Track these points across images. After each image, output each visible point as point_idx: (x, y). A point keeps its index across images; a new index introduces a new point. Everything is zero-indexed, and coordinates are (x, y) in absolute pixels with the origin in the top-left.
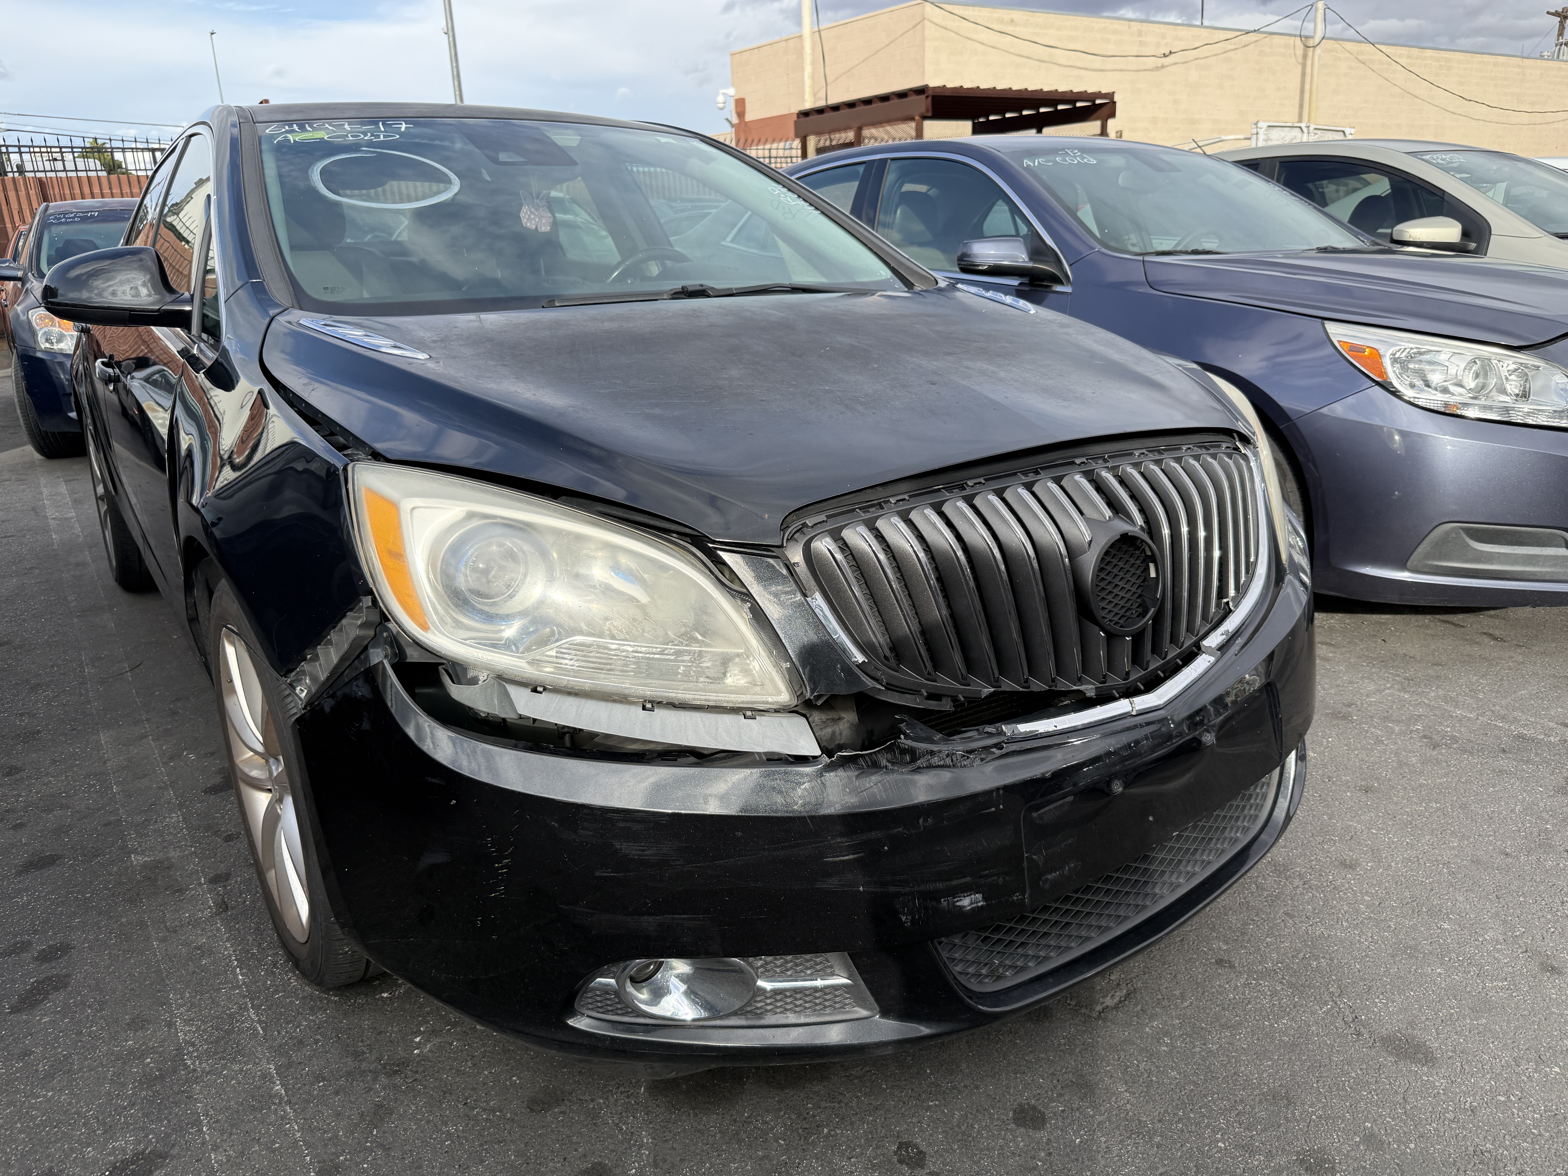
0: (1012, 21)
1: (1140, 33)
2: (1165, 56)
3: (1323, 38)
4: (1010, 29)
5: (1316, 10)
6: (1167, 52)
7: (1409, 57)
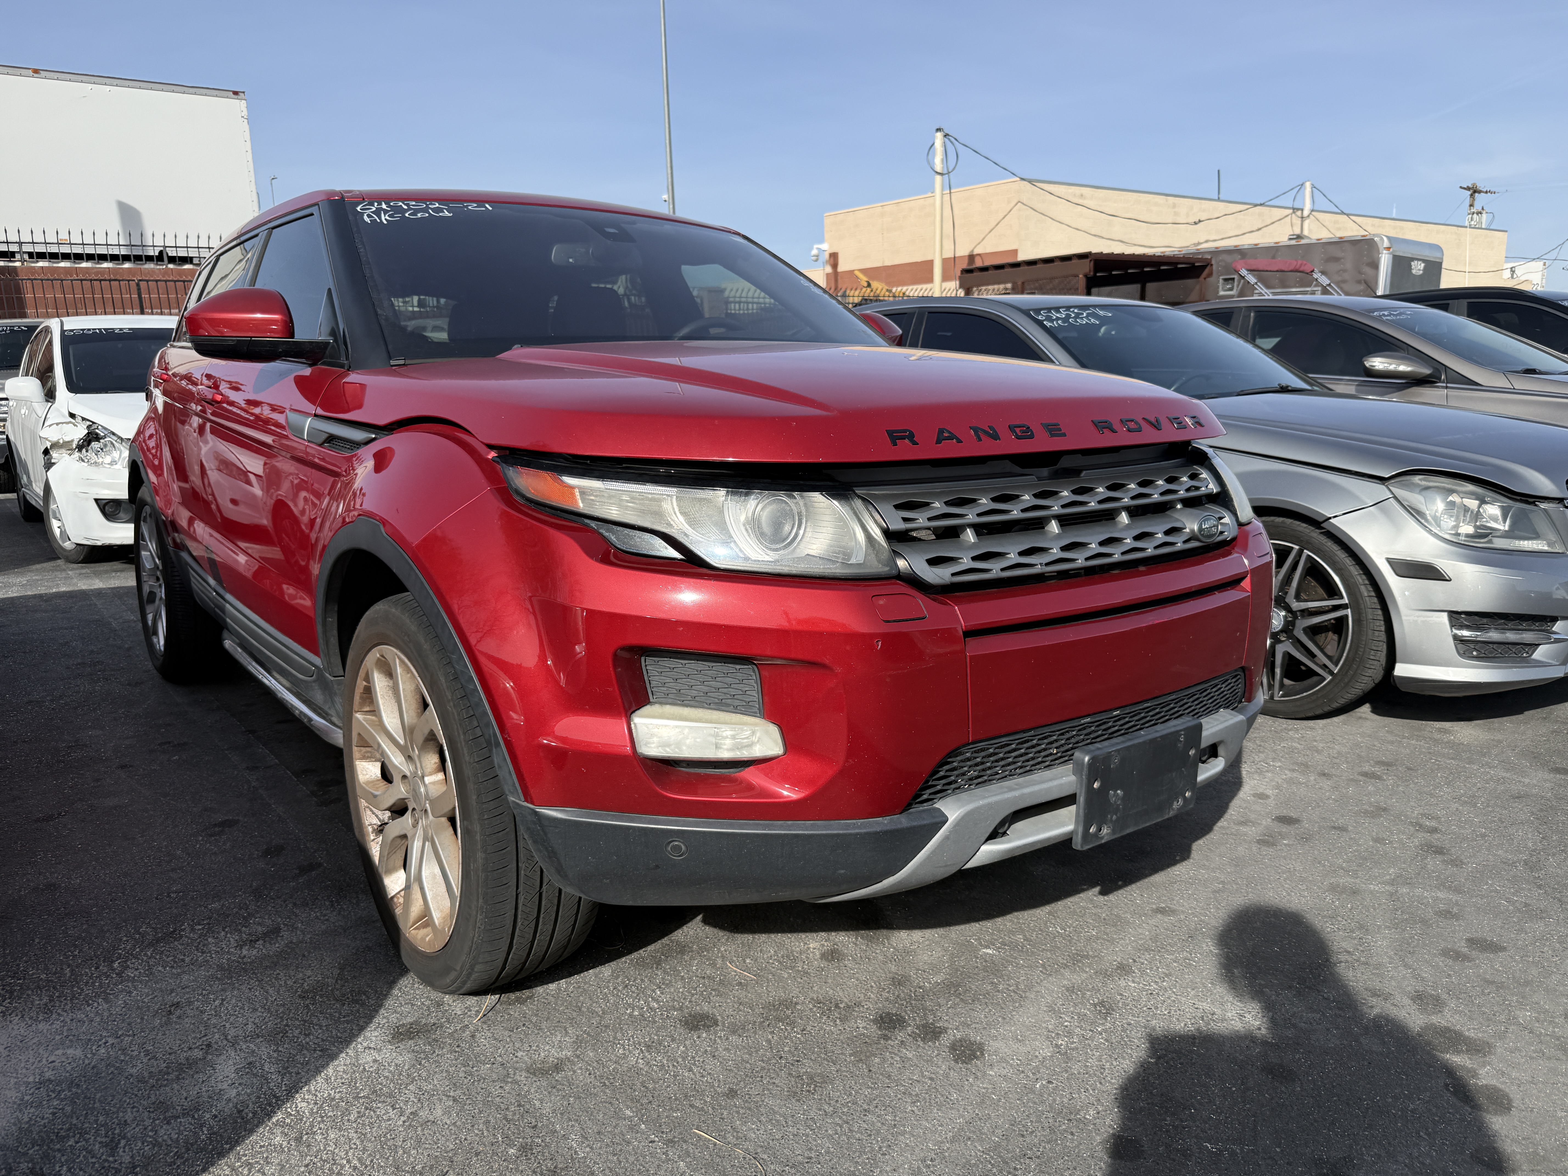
0: (1082, 195)
1: (1174, 206)
2: (1195, 223)
3: (1312, 211)
4: (1080, 201)
5: (1305, 189)
6: (1197, 221)
7: (1373, 225)
